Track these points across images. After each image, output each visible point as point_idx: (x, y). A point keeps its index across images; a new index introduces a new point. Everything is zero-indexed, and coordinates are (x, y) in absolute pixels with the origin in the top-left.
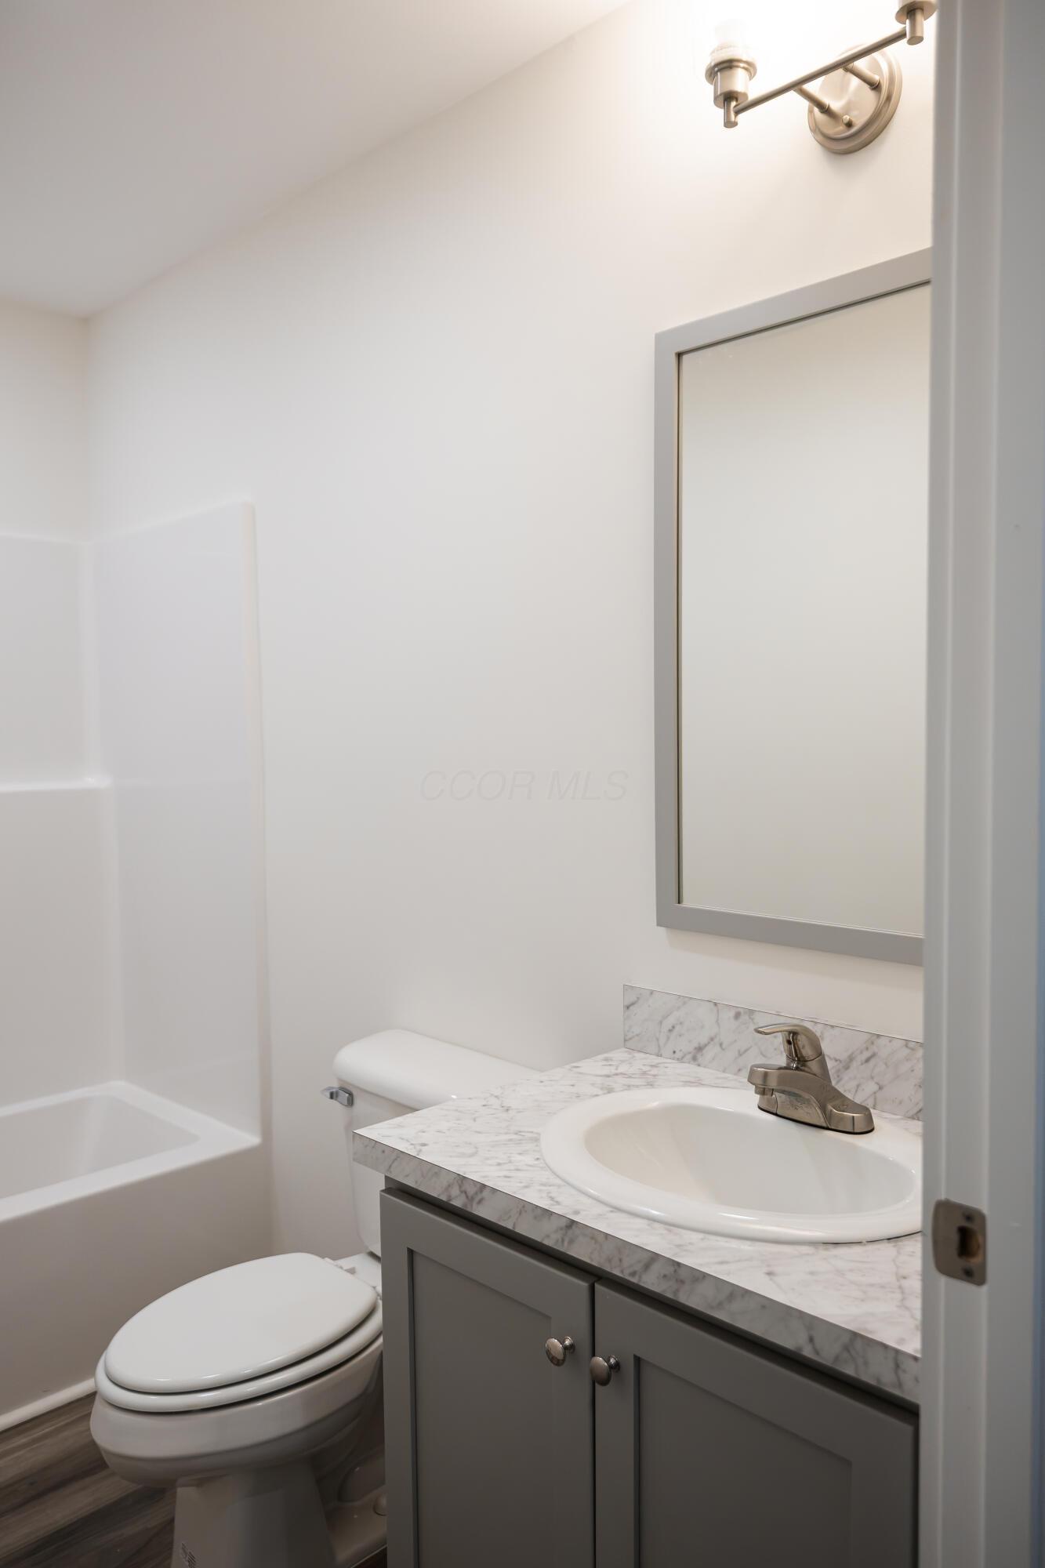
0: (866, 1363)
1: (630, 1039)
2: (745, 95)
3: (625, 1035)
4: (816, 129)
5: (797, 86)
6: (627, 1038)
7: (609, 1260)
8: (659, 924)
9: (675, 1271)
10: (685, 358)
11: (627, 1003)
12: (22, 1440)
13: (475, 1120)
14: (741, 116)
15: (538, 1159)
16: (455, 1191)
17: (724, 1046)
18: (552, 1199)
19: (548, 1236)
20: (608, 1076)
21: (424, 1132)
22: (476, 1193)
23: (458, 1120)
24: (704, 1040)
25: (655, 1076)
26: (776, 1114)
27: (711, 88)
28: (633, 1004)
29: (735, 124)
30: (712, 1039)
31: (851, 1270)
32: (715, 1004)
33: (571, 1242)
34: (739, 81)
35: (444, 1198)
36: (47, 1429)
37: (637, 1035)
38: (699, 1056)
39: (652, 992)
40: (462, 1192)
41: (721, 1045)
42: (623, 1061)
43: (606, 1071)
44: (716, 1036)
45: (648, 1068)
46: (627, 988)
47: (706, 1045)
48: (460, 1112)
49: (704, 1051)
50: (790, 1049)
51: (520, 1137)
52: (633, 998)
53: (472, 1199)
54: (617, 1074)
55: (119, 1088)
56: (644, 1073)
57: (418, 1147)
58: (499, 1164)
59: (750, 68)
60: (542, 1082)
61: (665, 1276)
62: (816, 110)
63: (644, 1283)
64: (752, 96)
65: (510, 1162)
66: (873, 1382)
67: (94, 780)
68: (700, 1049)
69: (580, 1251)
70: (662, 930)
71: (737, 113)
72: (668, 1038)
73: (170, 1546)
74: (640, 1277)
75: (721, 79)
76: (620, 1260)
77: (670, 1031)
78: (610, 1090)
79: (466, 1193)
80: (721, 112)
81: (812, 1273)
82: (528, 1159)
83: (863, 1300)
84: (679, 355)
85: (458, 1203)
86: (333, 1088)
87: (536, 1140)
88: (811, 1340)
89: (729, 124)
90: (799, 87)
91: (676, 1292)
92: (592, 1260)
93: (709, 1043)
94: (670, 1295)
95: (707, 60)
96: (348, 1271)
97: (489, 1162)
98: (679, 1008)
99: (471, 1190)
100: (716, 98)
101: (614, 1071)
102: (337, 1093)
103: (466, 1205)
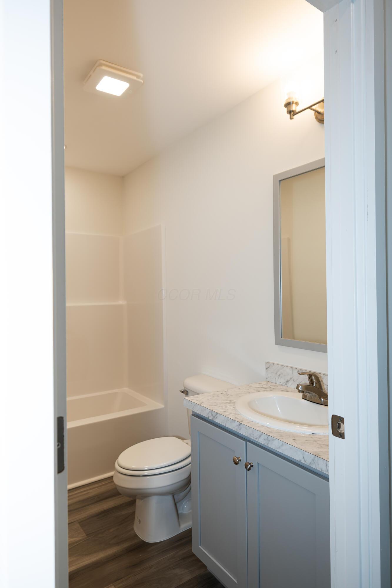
0: (318, 464)
1: (268, 378)
2: (296, 111)
3: (266, 377)
4: (317, 118)
5: (310, 107)
6: (267, 378)
7: (250, 435)
8: (275, 344)
9: (267, 438)
10: (281, 182)
11: (267, 367)
12: (96, 486)
13: (218, 397)
14: (294, 116)
15: (234, 408)
16: (210, 415)
17: (294, 381)
18: (236, 417)
19: (234, 428)
20: (259, 388)
21: (203, 399)
22: (215, 415)
23: (213, 396)
24: (289, 379)
25: (273, 388)
26: (307, 400)
27: (286, 109)
28: (268, 368)
29: (293, 119)
30: (291, 379)
31: (319, 441)
32: (292, 368)
33: (240, 429)
34: (294, 108)
35: (207, 417)
36: (103, 483)
37: (270, 377)
38: (287, 384)
39: (274, 364)
40: (212, 415)
41: (294, 380)
42: (264, 384)
43: (259, 386)
44: (292, 378)
45: (272, 386)
46: (267, 363)
47: (289, 380)
48: (215, 395)
49: (289, 382)
50: (310, 380)
51: (230, 402)
52: (268, 366)
53: (214, 417)
54: (262, 388)
55: (126, 389)
56: (270, 388)
57: (201, 403)
58: (223, 408)
59: (297, 104)
60: (239, 388)
61: (265, 439)
62: (317, 113)
63: (260, 441)
64: (297, 111)
65: (226, 408)
66: (320, 470)
67: (121, 302)
68: (288, 381)
69: (243, 432)
70: (277, 346)
71: (293, 116)
72: (278, 378)
73: (134, 518)
74: (258, 439)
75: (289, 107)
76: (253, 435)
77: (279, 376)
78: (259, 391)
79: (213, 415)
80: (289, 115)
81: (307, 441)
82: (231, 407)
83: (320, 448)
84: (280, 181)
85: (211, 418)
86: (182, 390)
87: (234, 403)
88: (304, 458)
89: (291, 118)
90: (310, 108)
91: (268, 444)
92: (246, 435)
93: (290, 380)
94: (266, 444)
95: (284, 102)
96: (186, 443)
97: (220, 407)
98: (281, 369)
99: (214, 414)
100: (287, 112)
101: (261, 387)
102: (184, 391)
103: (212, 419)
